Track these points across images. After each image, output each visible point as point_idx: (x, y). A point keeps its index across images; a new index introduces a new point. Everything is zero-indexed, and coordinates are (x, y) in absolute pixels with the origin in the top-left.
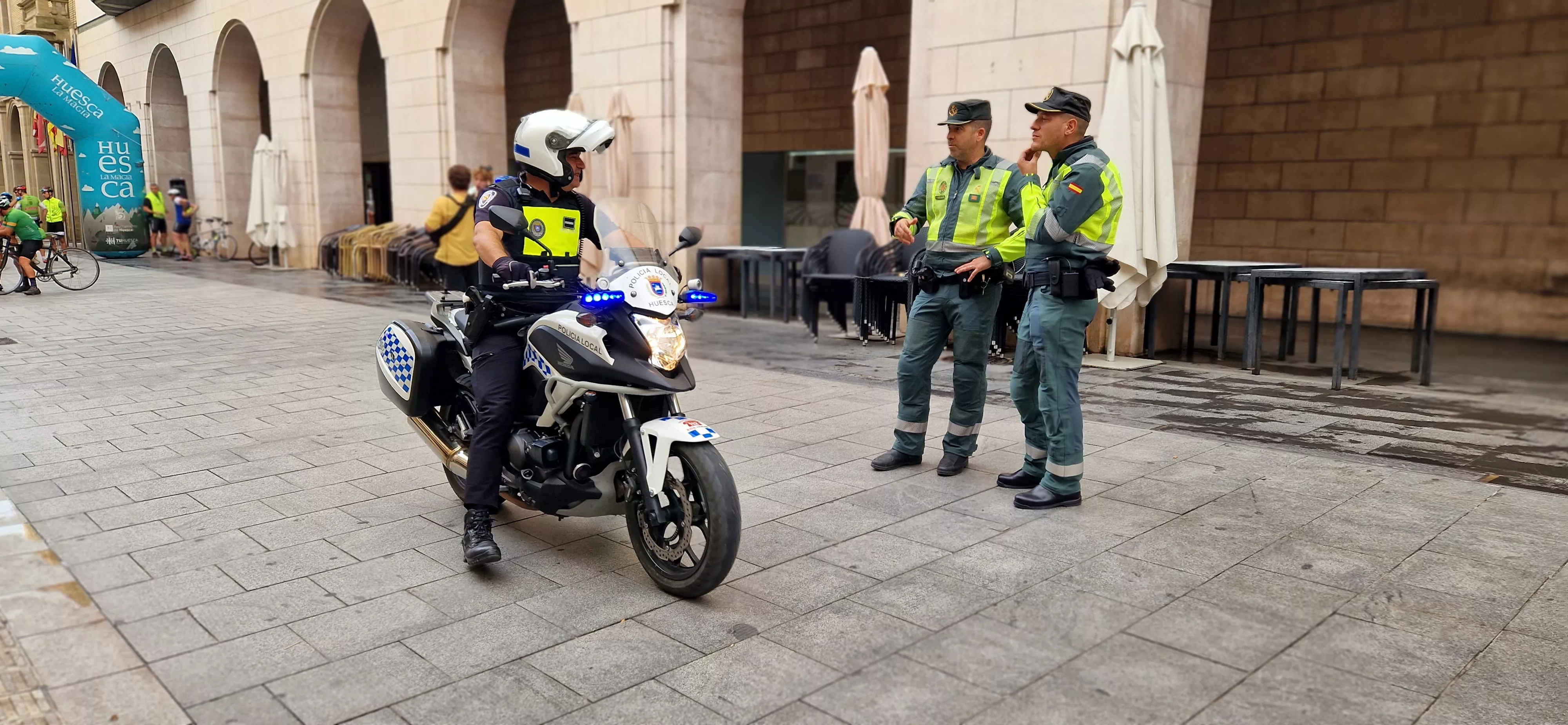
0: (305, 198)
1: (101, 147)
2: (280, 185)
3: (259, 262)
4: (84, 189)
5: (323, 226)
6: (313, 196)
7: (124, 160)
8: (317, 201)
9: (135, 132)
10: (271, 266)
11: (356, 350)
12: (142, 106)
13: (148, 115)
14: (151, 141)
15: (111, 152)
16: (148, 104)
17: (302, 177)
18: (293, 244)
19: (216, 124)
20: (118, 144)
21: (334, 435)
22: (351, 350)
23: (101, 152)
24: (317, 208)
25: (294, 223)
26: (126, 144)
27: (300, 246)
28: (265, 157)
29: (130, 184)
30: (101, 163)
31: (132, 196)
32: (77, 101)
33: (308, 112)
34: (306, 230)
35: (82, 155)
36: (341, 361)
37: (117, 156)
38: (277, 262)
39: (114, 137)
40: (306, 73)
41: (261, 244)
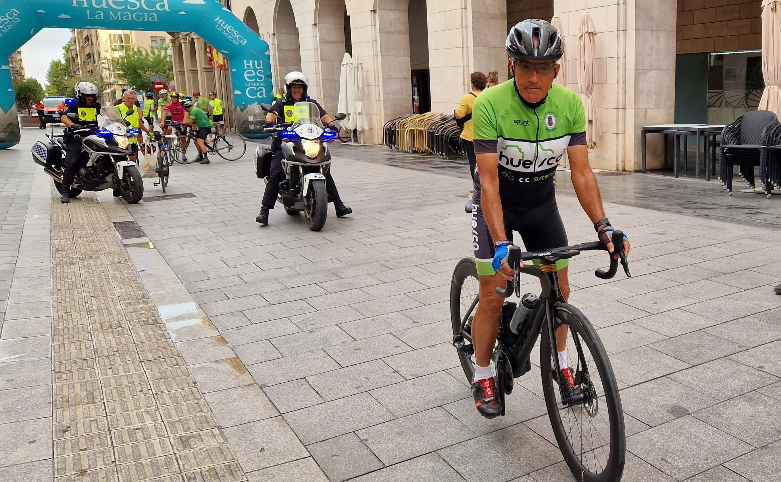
0: (374, 96)
1: (246, 64)
2: (358, 87)
3: (345, 140)
4: (235, 93)
5: (386, 115)
6: (379, 95)
7: (260, 73)
8: (382, 98)
9: (266, 53)
10: (352, 143)
11: (408, 201)
12: (271, 35)
13: (274, 41)
14: (276, 59)
15: (251, 67)
16: (274, 34)
17: (372, 82)
18: (366, 128)
19: (317, 46)
20: (256, 62)
21: (396, 261)
22: (405, 202)
23: (246, 67)
24: (382, 102)
25: (367, 113)
26: (261, 62)
27: (371, 129)
28: (349, 68)
29: (263, 88)
30: (246, 75)
31: (265, 96)
32: (230, 34)
33: (376, 37)
34: (374, 117)
35: (234, 70)
36: (399, 209)
37: (255, 70)
38: (356, 141)
39: (253, 57)
40: (375, 9)
41: (346, 128)
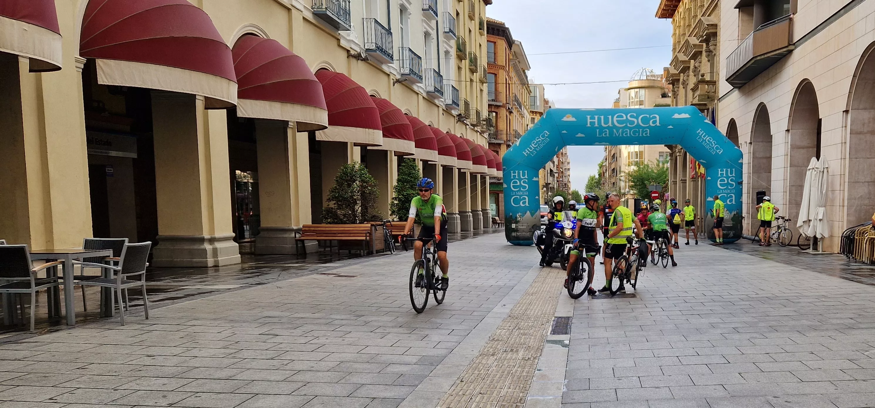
0: (838, 202)
1: (720, 172)
2: (821, 192)
3: (804, 247)
4: (708, 200)
5: (848, 221)
6: (843, 200)
7: (732, 180)
8: (846, 204)
9: (739, 162)
10: (810, 251)
11: (838, 322)
12: (748, 144)
13: (750, 150)
14: (750, 167)
15: (725, 175)
16: (751, 143)
17: (837, 187)
18: (826, 235)
19: (787, 152)
20: (729, 170)
22: (834, 321)
23: (719, 176)
24: (846, 208)
25: (827, 219)
26: (734, 169)
27: (831, 236)
28: (814, 173)
29: (733, 195)
30: (719, 183)
31: (734, 203)
32: (709, 144)
33: (846, 139)
34: (836, 224)
35: (709, 178)
36: (823, 330)
37: (727, 178)
38: (815, 248)
39: (727, 165)
40: (848, 109)
41: (806, 235)
